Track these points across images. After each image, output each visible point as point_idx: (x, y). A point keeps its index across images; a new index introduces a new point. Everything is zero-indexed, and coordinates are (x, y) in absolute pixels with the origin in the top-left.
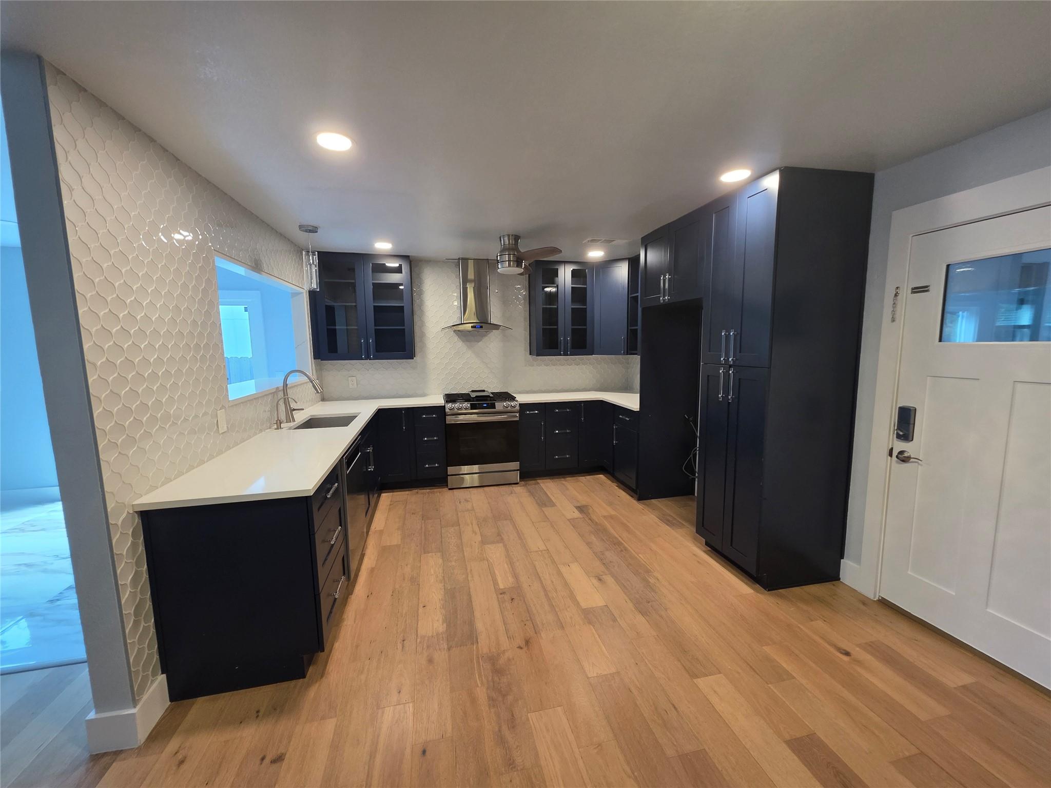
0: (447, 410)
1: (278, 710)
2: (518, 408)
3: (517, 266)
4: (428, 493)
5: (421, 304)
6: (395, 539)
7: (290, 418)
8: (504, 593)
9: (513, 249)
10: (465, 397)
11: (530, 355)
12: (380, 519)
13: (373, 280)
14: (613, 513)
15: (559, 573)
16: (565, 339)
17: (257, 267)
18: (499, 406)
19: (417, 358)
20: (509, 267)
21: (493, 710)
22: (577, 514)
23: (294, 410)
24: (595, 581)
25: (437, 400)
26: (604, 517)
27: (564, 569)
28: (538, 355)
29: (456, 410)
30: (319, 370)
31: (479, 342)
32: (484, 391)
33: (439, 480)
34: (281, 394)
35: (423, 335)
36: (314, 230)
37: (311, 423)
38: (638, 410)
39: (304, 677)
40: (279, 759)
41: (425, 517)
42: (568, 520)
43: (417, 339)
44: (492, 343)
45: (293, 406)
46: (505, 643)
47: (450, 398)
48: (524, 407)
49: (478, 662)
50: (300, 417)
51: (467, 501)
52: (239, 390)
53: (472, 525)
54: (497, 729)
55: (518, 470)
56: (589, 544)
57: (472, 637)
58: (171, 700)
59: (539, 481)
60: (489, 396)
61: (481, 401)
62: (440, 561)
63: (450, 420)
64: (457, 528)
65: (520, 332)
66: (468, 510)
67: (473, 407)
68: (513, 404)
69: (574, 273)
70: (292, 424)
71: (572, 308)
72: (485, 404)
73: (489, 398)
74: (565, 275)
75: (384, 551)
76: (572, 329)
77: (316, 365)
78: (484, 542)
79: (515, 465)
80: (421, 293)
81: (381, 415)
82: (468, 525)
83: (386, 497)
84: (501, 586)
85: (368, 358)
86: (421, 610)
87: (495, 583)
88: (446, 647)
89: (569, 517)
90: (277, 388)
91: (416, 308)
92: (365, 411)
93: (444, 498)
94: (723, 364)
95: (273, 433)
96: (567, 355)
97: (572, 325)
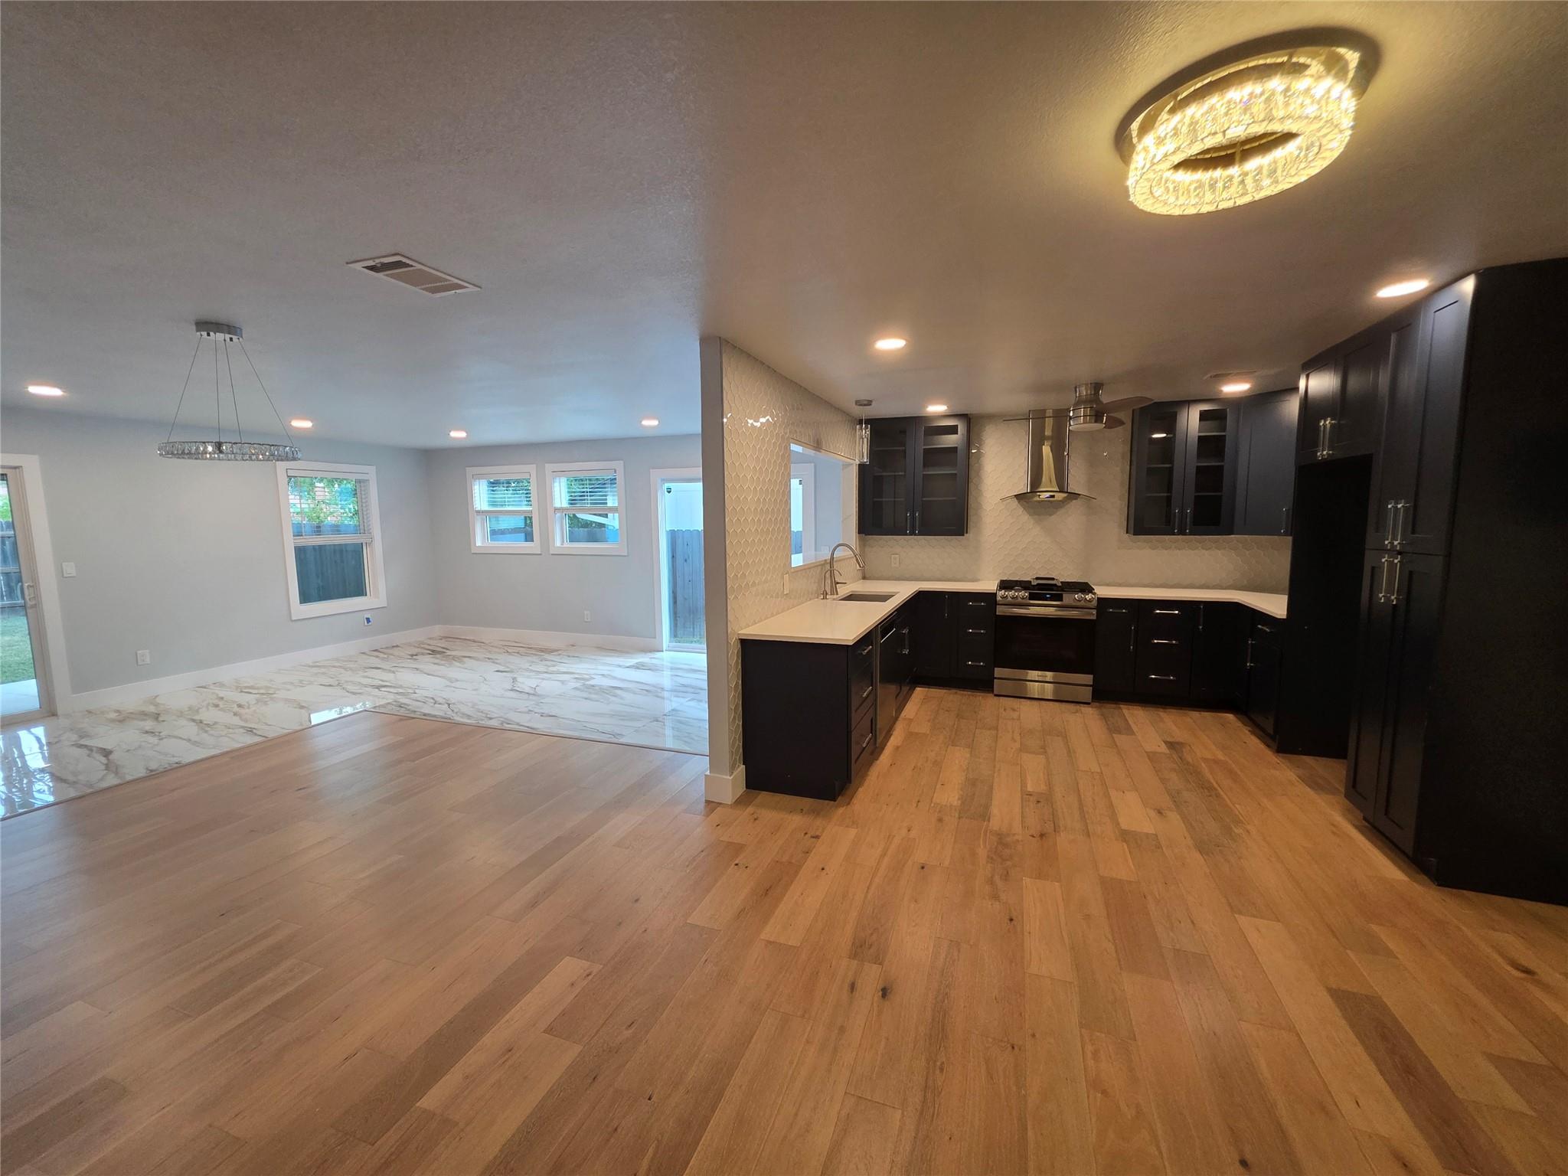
0: (999, 598)
1: (816, 813)
2: (1095, 603)
3: (1096, 422)
4: (969, 695)
5: (980, 468)
6: (924, 728)
7: (834, 591)
8: (1031, 795)
9: (1091, 401)
10: (1025, 585)
11: (1127, 533)
12: (911, 709)
13: (924, 445)
14: (1221, 756)
15: (1107, 796)
16: (1182, 511)
17: (818, 446)
18: (1068, 598)
19: (969, 536)
20: (1084, 423)
21: (989, 865)
22: (1163, 748)
23: (838, 583)
24: (1152, 814)
25: (989, 585)
26: (1205, 760)
27: (1113, 793)
28: (1135, 534)
29: (1009, 599)
30: (863, 544)
31: (1051, 515)
32: (1053, 579)
33: (983, 684)
34: (828, 567)
35: (979, 506)
36: (869, 403)
37: (851, 597)
38: (1285, 617)
39: (835, 801)
40: (817, 837)
41: (959, 716)
42: (1146, 752)
43: (971, 512)
44: (1071, 519)
45: (837, 580)
46: (1017, 827)
47: (1005, 585)
48: (1103, 602)
49: (985, 835)
50: (843, 591)
51: (1014, 710)
52: (797, 560)
53: (1013, 732)
54: (990, 876)
55: (1090, 686)
56: (1163, 781)
57: (985, 815)
58: (747, 788)
59: (1122, 706)
60: (1055, 585)
61: (1043, 590)
62: (968, 755)
63: (1001, 610)
64: (994, 732)
65: (1115, 504)
66: (1013, 719)
67: (1032, 597)
68: (1089, 597)
69: (1204, 416)
70: (835, 596)
71: (1197, 467)
72: (1048, 594)
73: (1055, 588)
74: (1191, 421)
75: (910, 736)
76: (1196, 497)
77: (860, 540)
78: (1024, 748)
79: (1088, 679)
80: (979, 455)
81: (920, 597)
82: (1008, 732)
83: (919, 692)
84: (1030, 789)
85: (913, 533)
86: (939, 786)
87: (1023, 785)
88: (957, 815)
89: (1149, 748)
90: (826, 560)
91: (972, 474)
92: (903, 591)
93: (987, 705)
94: (1388, 550)
95: (820, 602)
96: (1185, 534)
97: (1197, 490)
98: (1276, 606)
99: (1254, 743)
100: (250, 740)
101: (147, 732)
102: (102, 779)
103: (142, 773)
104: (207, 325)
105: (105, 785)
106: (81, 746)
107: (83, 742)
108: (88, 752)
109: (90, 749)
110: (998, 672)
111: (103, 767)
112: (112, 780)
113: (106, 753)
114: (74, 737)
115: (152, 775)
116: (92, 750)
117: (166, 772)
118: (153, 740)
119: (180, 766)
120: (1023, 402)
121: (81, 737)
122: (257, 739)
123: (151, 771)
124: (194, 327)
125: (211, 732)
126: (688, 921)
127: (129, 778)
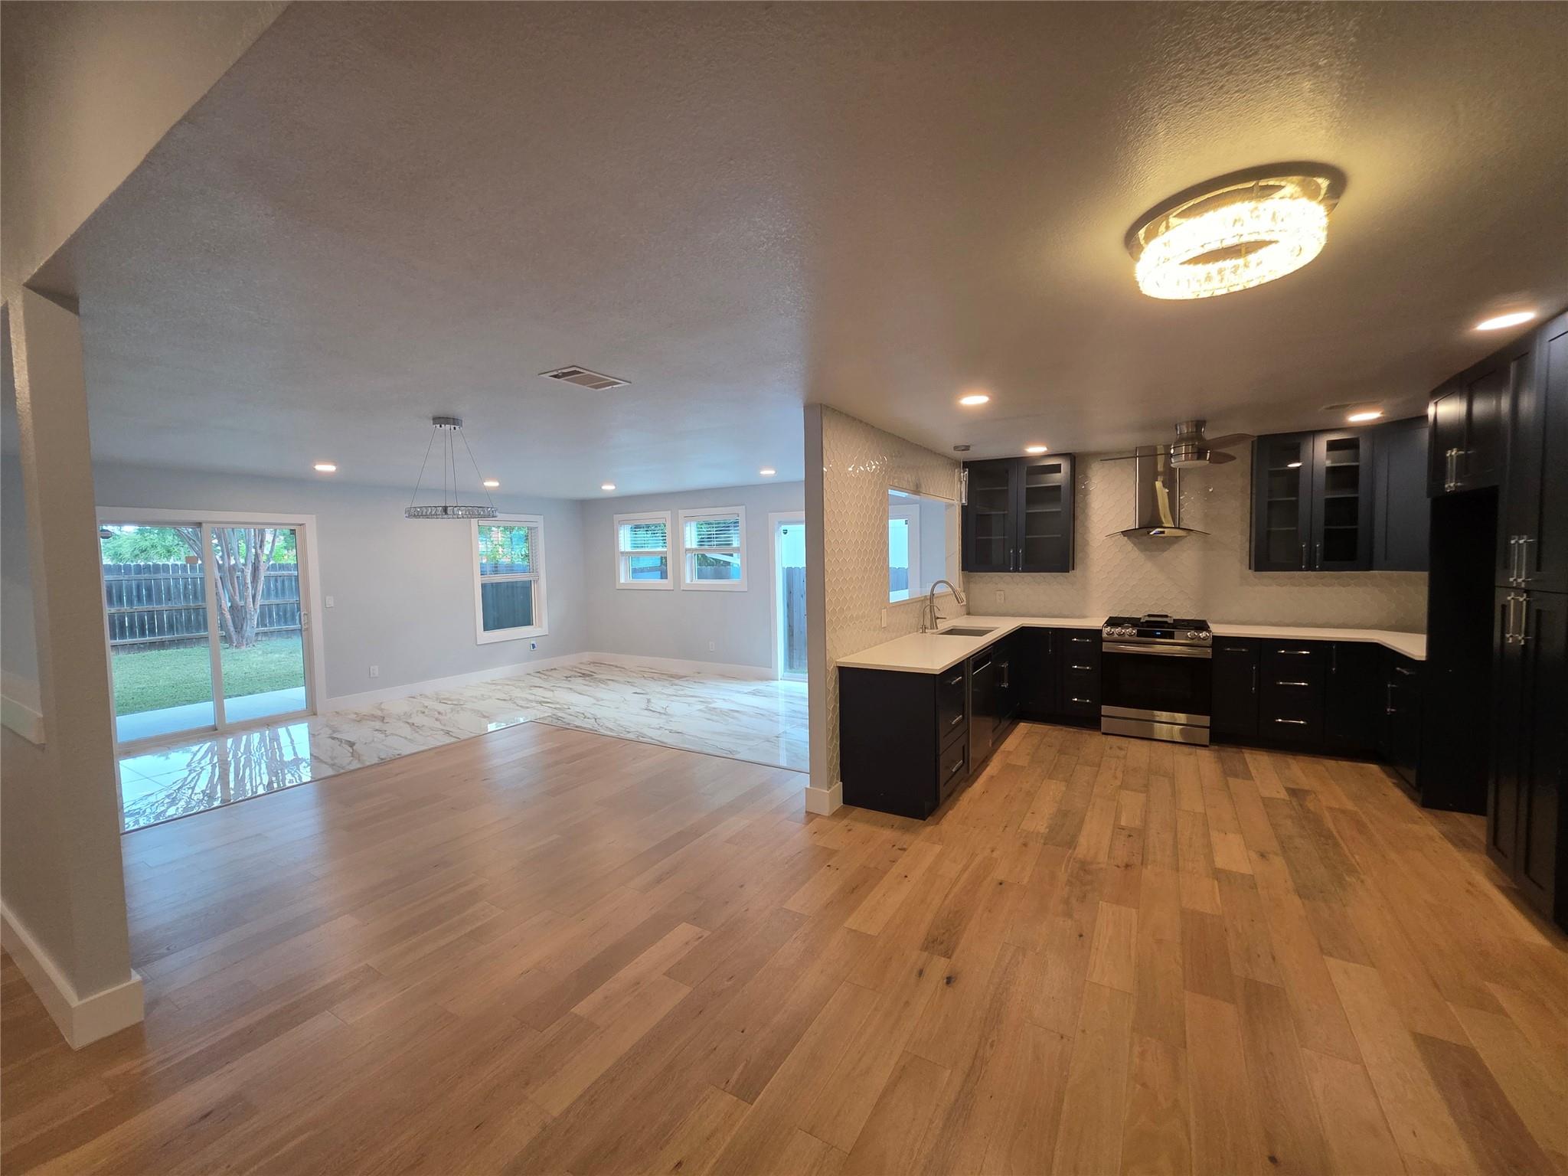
0: (1104, 635)
1: (905, 829)
2: (1210, 642)
3: (1198, 459)
4: (1074, 732)
5: (1086, 506)
6: (1023, 761)
7: (934, 626)
8: (1123, 829)
9: (1192, 439)
10: (1134, 622)
11: (1249, 569)
12: (1011, 742)
13: (1027, 484)
14: (1350, 806)
15: (1207, 835)
16: (1311, 546)
17: (917, 490)
18: (1180, 636)
19: (1076, 572)
20: (1185, 460)
21: (1068, 887)
22: (1283, 795)
23: (938, 618)
24: (1254, 856)
25: (1096, 622)
26: (1331, 809)
27: (1215, 836)
28: (1255, 571)
29: (1116, 636)
30: (967, 584)
31: (1164, 551)
32: (1166, 616)
33: (1090, 721)
34: (928, 602)
35: (1086, 543)
36: (967, 448)
37: (952, 632)
38: (1424, 659)
39: (925, 820)
40: (904, 850)
41: (1062, 751)
42: (1262, 798)
43: (1078, 548)
44: (1186, 558)
45: (938, 615)
46: (1102, 858)
47: (1113, 622)
48: (1219, 641)
49: (1069, 861)
50: (943, 626)
51: (1120, 748)
52: (898, 596)
53: (1116, 770)
54: (1066, 896)
55: (1207, 727)
56: (1274, 826)
57: (1071, 843)
58: (844, 803)
59: (1243, 750)
60: (1166, 622)
61: (1153, 627)
62: (1064, 789)
63: (1106, 647)
64: (1097, 769)
65: (1236, 539)
66: (1118, 757)
67: (1140, 635)
68: (1203, 635)
69: (1332, 446)
70: (935, 631)
71: (1326, 500)
72: (1158, 631)
73: (1166, 625)
74: (1320, 452)
75: (1008, 768)
76: (1325, 530)
77: (964, 576)
78: (1124, 786)
79: (1206, 720)
80: (1086, 492)
81: (1022, 633)
82: (1111, 769)
83: (1023, 727)
84: (1123, 823)
85: (1016, 570)
86: (1029, 815)
87: (1117, 818)
88: (1042, 841)
89: (1266, 794)
90: (926, 596)
91: (1078, 511)
92: (1004, 626)
93: (1092, 742)
94: (1513, 587)
95: (918, 635)
96: (1315, 570)
97: (1326, 525)
98: (1414, 646)
99: (1397, 795)
100: (448, 740)
101: (377, 730)
102: (350, 763)
103: (375, 760)
104: (440, 420)
105: (352, 767)
106: (333, 738)
107: (335, 735)
108: (339, 743)
109: (340, 740)
110: (1105, 709)
111: (350, 755)
112: (356, 765)
113: (352, 744)
114: (330, 732)
115: (383, 762)
116: (341, 742)
117: (392, 760)
118: (382, 736)
119: (401, 757)
120: (1128, 440)
121: (334, 732)
122: (453, 740)
123: (382, 759)
124: (432, 421)
125: (421, 732)
126: (784, 907)
127: (368, 764)
